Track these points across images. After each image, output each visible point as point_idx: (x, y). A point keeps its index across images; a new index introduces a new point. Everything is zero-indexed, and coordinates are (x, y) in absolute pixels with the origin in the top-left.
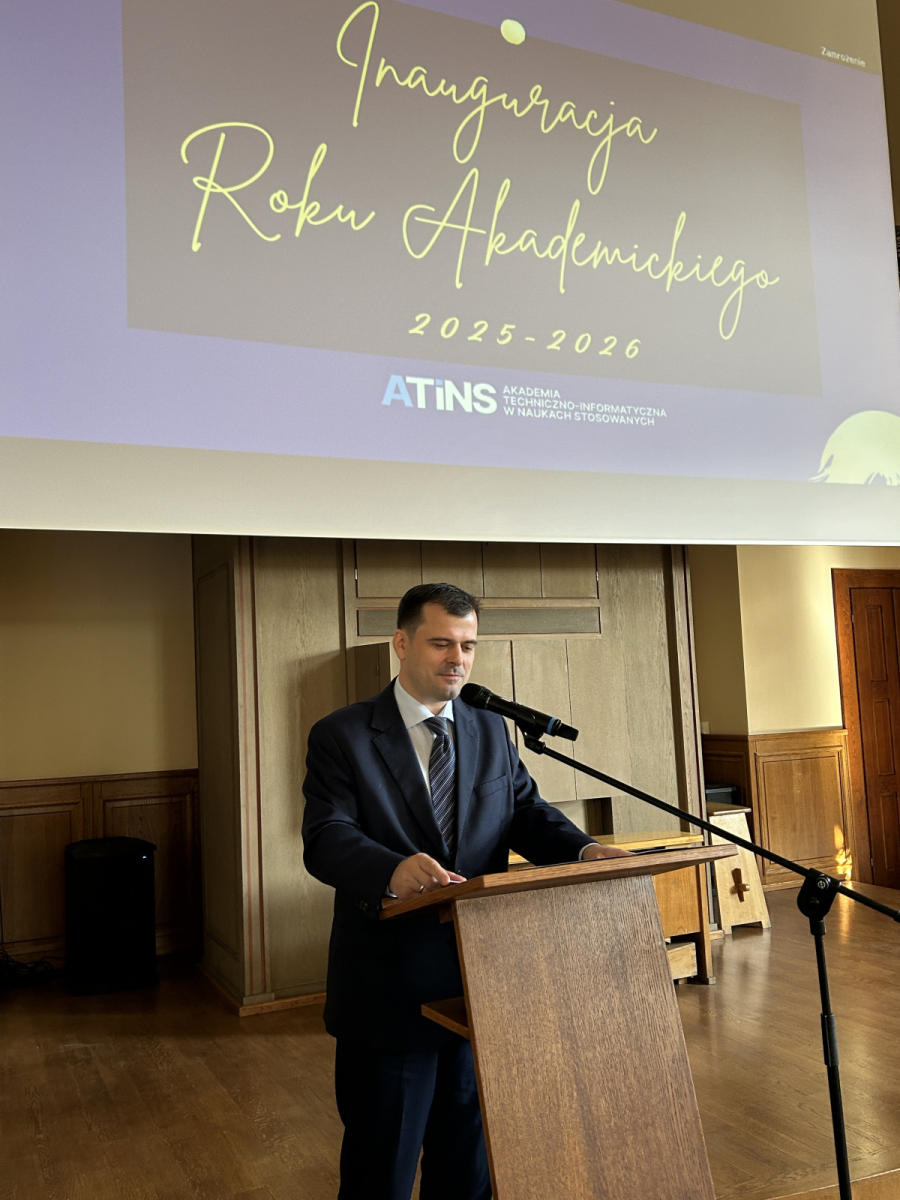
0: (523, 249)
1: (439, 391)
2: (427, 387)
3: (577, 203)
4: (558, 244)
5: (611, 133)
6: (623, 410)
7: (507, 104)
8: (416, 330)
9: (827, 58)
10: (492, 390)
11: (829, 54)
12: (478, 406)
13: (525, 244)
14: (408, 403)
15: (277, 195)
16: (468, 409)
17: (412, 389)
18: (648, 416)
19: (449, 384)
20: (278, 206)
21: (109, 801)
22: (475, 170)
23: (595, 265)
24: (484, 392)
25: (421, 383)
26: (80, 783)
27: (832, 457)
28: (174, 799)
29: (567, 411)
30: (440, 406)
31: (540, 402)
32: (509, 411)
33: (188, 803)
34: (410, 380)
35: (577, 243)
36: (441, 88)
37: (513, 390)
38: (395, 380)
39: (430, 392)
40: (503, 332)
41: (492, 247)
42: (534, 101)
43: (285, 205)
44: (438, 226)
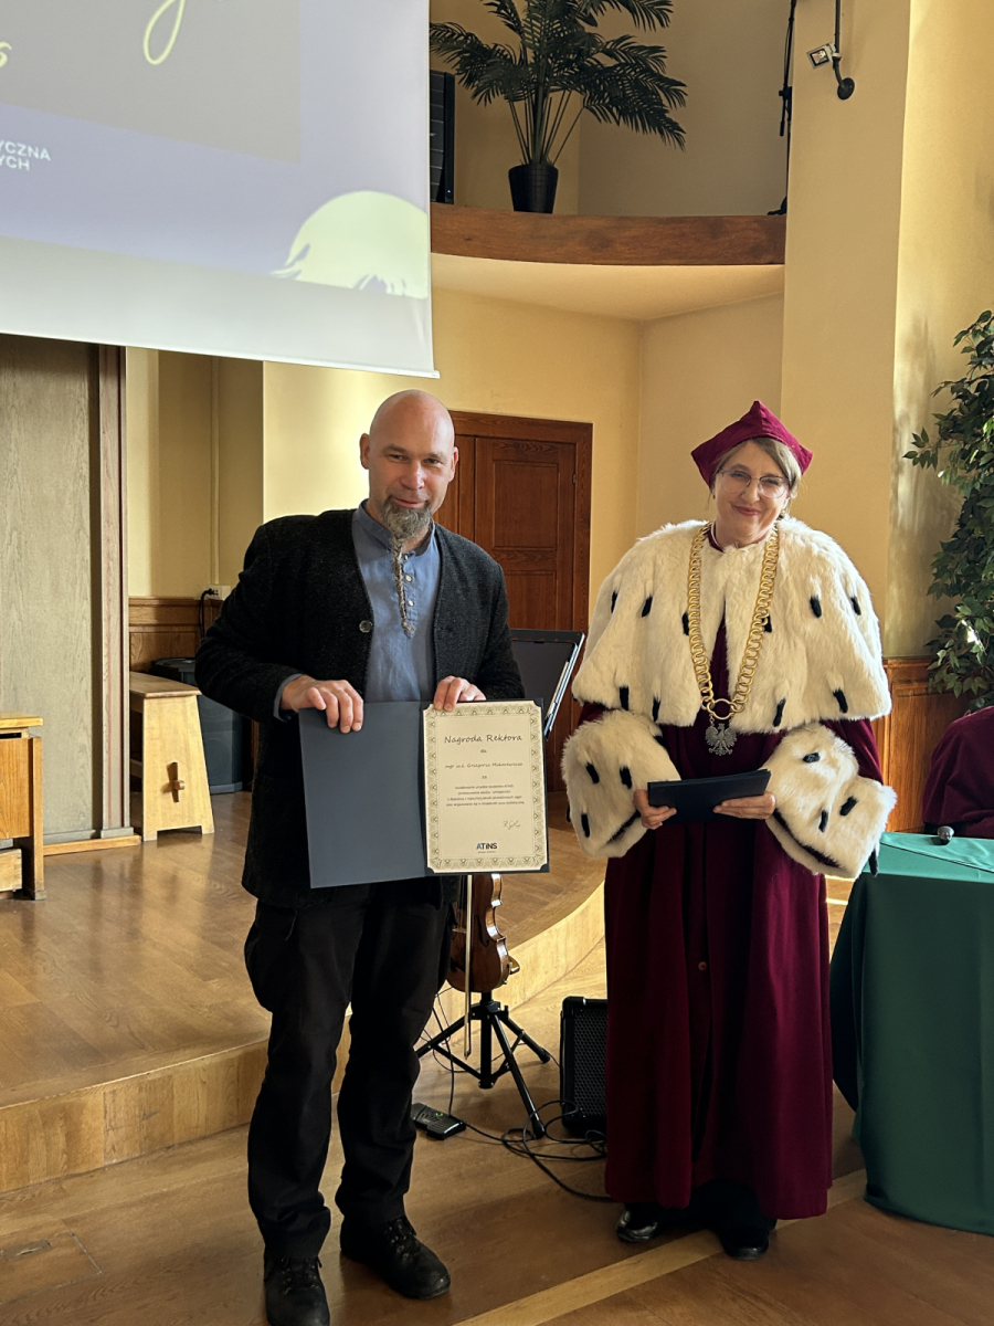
18: (19, 155)
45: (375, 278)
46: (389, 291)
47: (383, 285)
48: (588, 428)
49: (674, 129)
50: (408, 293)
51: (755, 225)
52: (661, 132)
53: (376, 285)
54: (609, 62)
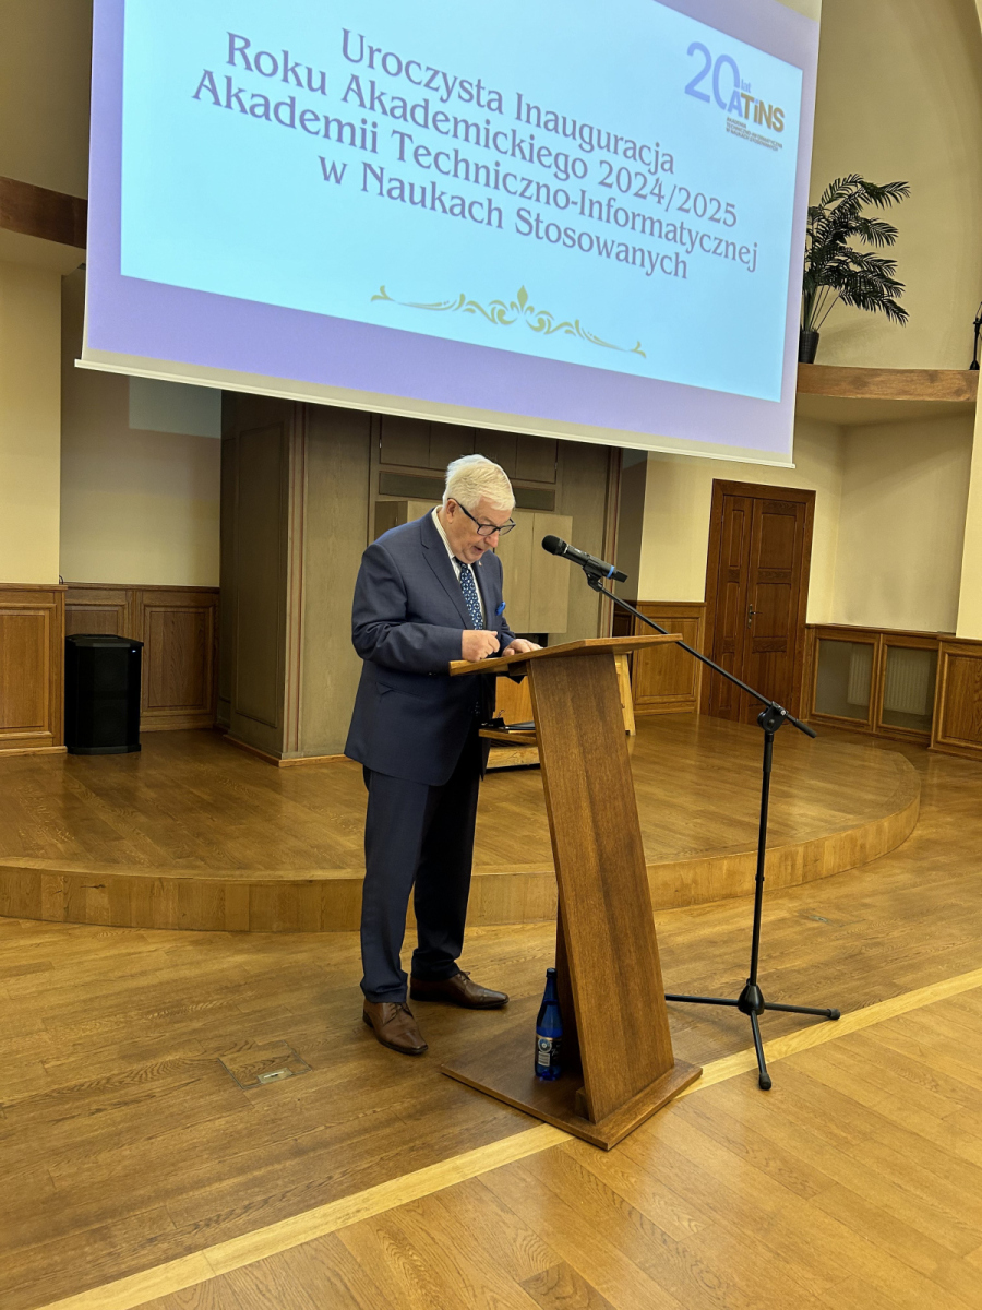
21: (149, 606)
26: (126, 590)
28: (201, 610)
33: (211, 614)
48: (812, 494)
49: (899, 312)
51: (959, 376)
52: (888, 313)
54: (858, 269)
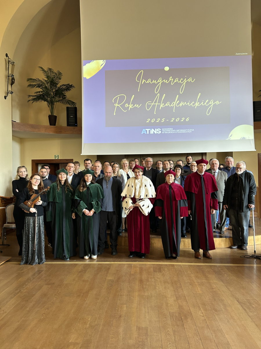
0: (167, 106)
1: (151, 131)
2: (149, 130)
3: (178, 96)
4: (174, 103)
5: (185, 82)
6: (185, 130)
7: (165, 81)
8: (148, 122)
9: (237, 55)
10: (160, 130)
11: (238, 54)
12: (158, 132)
13: (167, 104)
14: (146, 133)
15: (126, 104)
16: (156, 133)
17: (146, 131)
18: (190, 131)
19: (153, 130)
20: (126, 106)
22: (159, 94)
23: (181, 106)
24: (159, 130)
25: (148, 130)
27: (232, 135)
29: (174, 131)
30: (151, 133)
31: (169, 131)
32: (163, 133)
34: (146, 130)
35: (177, 103)
36: (153, 82)
37: (164, 129)
38: (144, 130)
39: (149, 131)
40: (162, 120)
41: (161, 106)
42: (170, 80)
43: (127, 106)
44: (152, 105)
45: (244, 137)
46: (246, 139)
47: (245, 138)
50: (250, 139)
53: (244, 138)
